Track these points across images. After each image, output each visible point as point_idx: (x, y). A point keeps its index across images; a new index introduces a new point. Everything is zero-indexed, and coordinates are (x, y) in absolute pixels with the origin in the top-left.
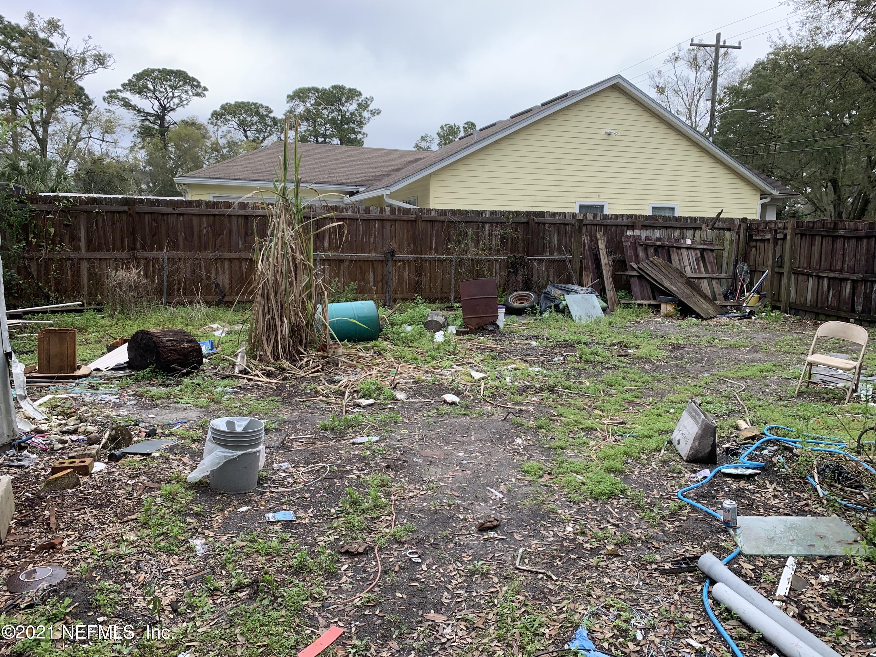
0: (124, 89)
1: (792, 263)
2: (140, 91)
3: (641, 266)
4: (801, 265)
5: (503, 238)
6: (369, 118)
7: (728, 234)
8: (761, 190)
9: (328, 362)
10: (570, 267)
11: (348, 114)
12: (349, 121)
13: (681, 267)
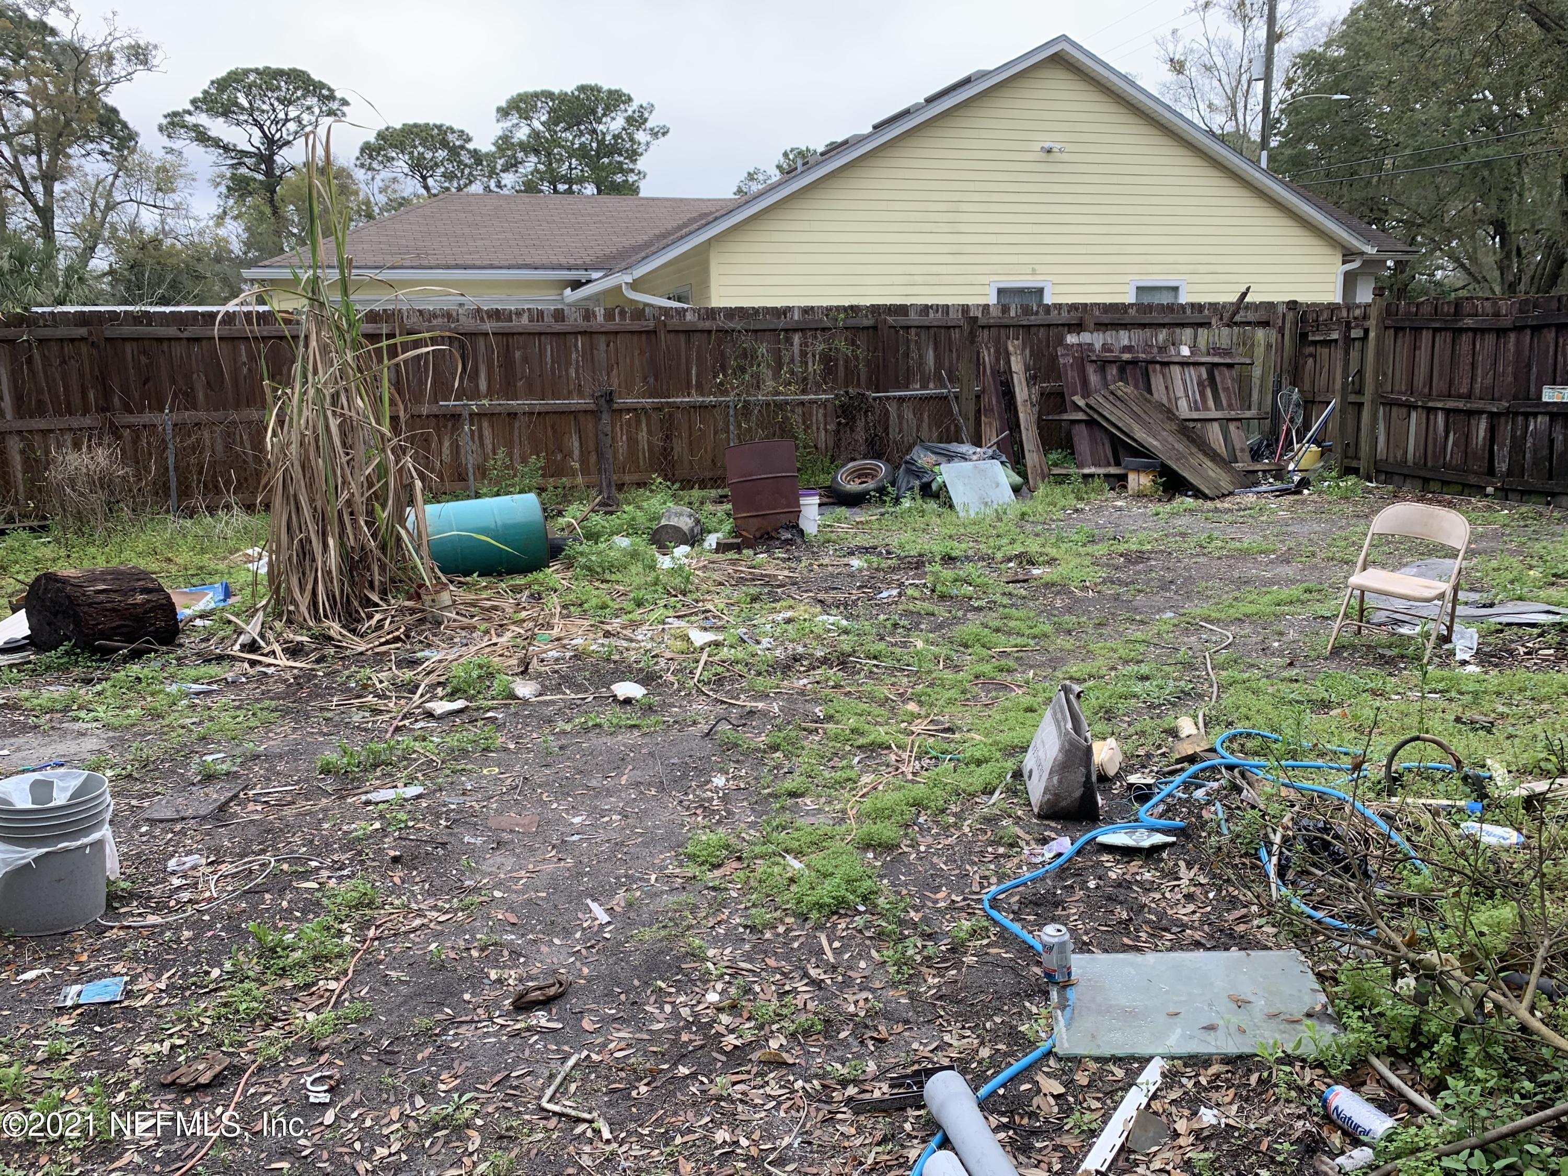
0: (197, 108)
1: (1378, 385)
2: (227, 111)
3: (1092, 402)
4: (1396, 388)
5: (826, 359)
6: (648, 144)
7: (1260, 334)
8: (1343, 247)
9: (422, 621)
10: (956, 409)
11: (608, 138)
12: (613, 150)
13: (1169, 400)
